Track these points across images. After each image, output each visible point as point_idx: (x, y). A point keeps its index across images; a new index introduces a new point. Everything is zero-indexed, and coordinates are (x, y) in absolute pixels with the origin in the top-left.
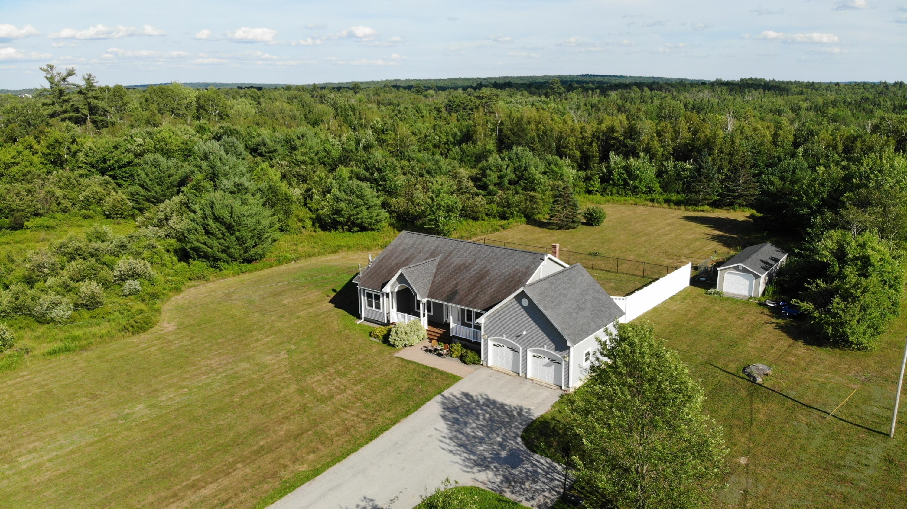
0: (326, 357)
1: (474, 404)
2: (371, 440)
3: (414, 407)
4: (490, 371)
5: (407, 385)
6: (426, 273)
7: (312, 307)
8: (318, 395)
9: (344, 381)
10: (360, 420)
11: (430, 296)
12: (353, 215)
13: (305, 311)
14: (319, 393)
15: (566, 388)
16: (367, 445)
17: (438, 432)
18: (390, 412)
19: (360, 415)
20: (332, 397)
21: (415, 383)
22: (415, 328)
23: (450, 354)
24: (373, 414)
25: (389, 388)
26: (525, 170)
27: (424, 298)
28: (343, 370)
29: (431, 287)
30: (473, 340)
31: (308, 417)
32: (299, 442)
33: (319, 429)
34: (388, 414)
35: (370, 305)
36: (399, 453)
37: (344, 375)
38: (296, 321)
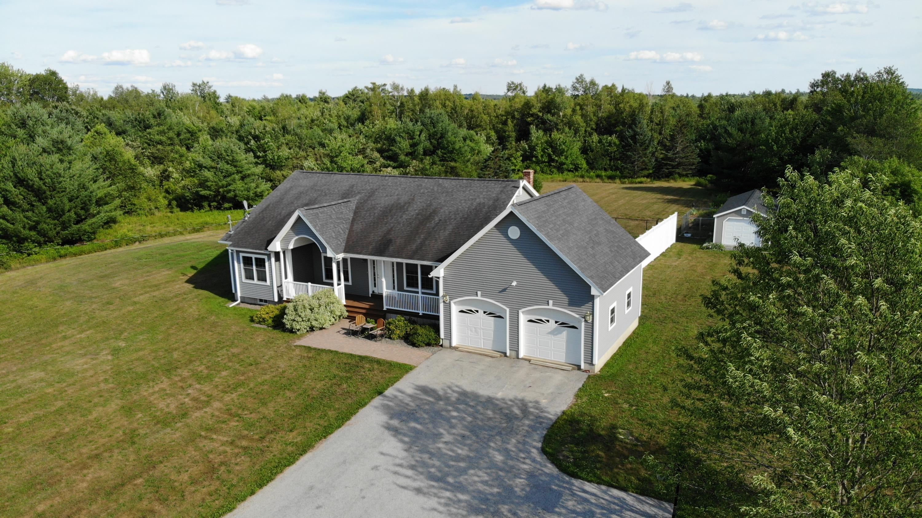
0: (176, 355)
1: (441, 403)
2: (261, 486)
3: (337, 419)
4: (457, 353)
5: (319, 385)
6: (338, 218)
7: (158, 289)
8: (159, 413)
9: (207, 388)
10: (236, 451)
11: (346, 251)
12: (223, 187)
13: (148, 295)
14: (162, 410)
15: (588, 367)
16: (254, 497)
17: (388, 458)
18: (294, 433)
19: (238, 443)
20: (185, 415)
21: (334, 381)
22: (323, 301)
23: (388, 335)
24: (262, 439)
25: (288, 393)
26: (442, 137)
27: (338, 253)
28: (206, 371)
29: (348, 239)
30: (421, 313)
31: (137, 452)
32: (116, 501)
33: (157, 473)
34: (290, 437)
35: (249, 276)
36: (319, 507)
37: (208, 378)
38: (131, 308)
